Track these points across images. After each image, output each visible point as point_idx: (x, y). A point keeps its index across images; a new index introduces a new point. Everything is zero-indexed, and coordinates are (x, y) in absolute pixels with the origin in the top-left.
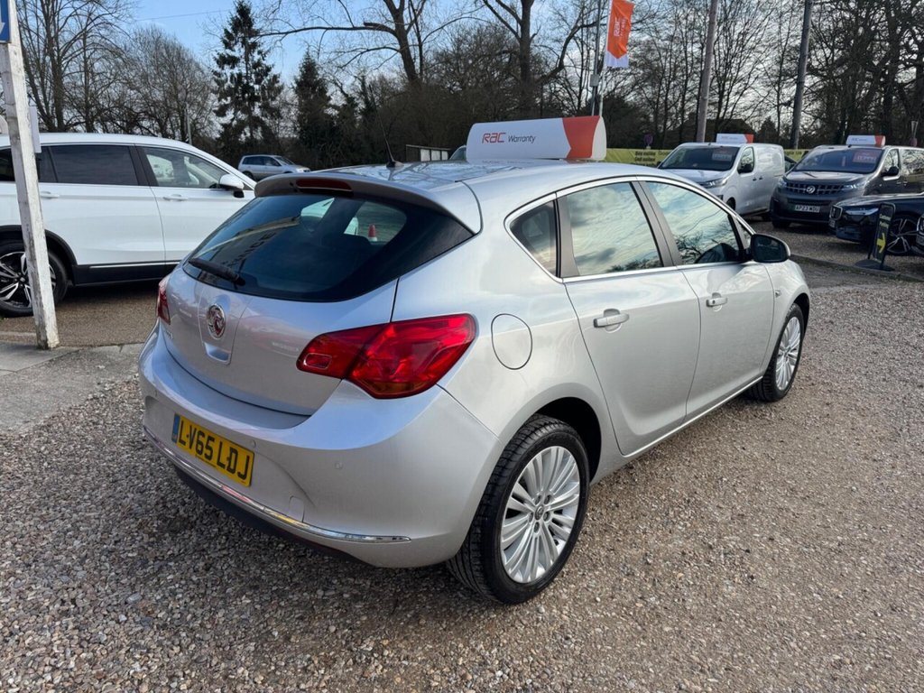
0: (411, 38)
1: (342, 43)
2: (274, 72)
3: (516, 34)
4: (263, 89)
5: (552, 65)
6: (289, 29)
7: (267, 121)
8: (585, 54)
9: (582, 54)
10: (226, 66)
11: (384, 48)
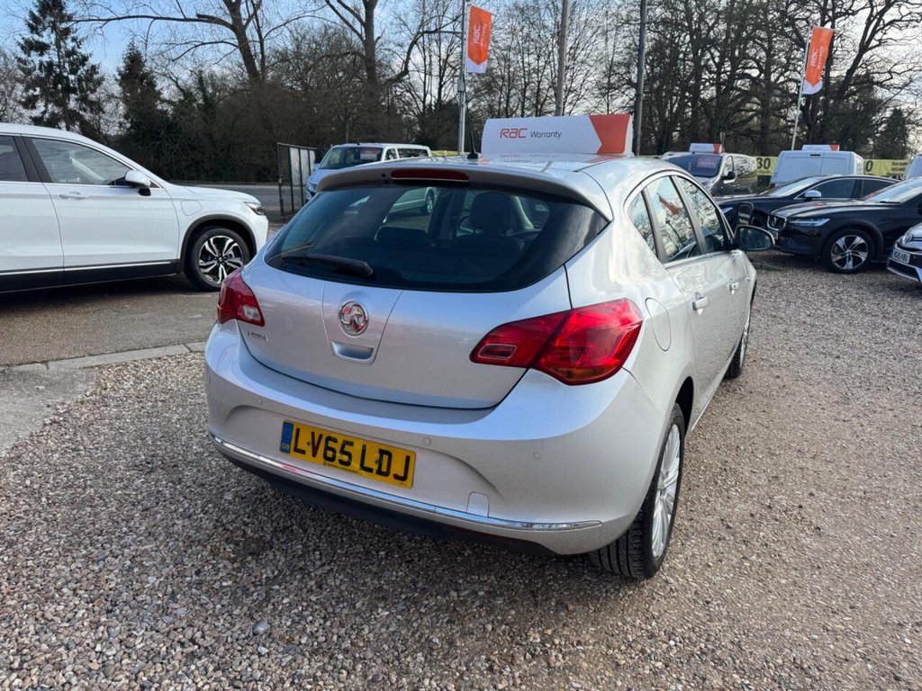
0: (251, 33)
1: (173, 34)
2: (92, 61)
3: (360, 36)
4: (80, 80)
5: (398, 70)
6: (110, 16)
7: (87, 116)
8: (428, 59)
9: (425, 59)
10: (33, 53)
11: (222, 42)
